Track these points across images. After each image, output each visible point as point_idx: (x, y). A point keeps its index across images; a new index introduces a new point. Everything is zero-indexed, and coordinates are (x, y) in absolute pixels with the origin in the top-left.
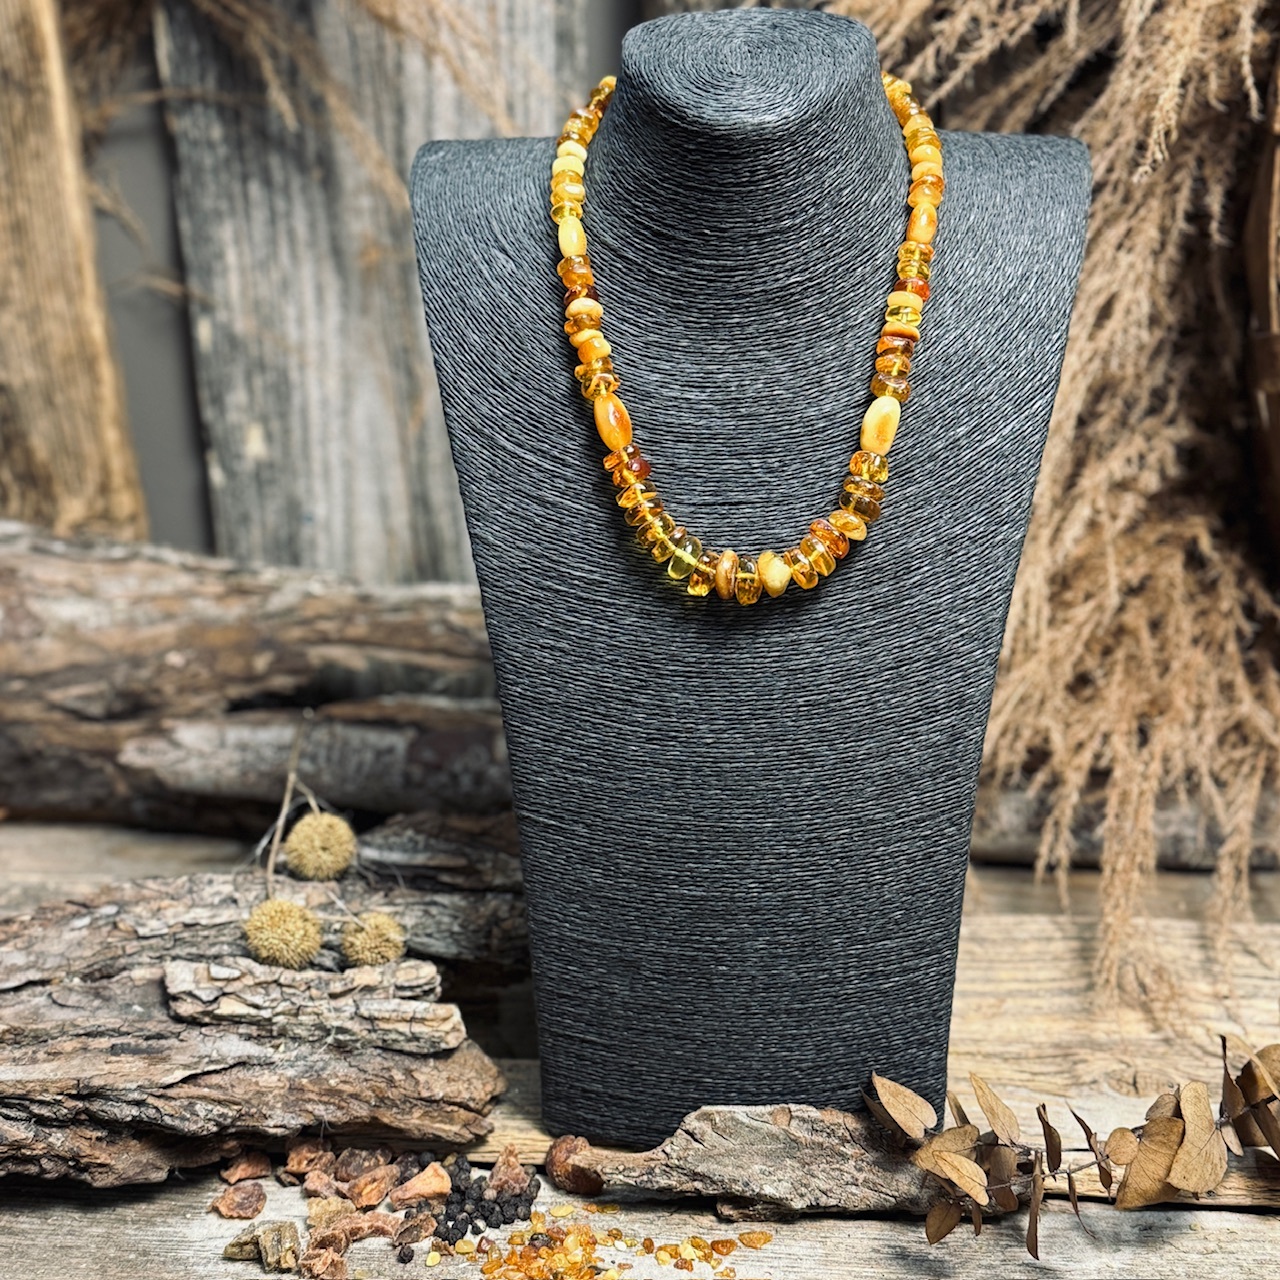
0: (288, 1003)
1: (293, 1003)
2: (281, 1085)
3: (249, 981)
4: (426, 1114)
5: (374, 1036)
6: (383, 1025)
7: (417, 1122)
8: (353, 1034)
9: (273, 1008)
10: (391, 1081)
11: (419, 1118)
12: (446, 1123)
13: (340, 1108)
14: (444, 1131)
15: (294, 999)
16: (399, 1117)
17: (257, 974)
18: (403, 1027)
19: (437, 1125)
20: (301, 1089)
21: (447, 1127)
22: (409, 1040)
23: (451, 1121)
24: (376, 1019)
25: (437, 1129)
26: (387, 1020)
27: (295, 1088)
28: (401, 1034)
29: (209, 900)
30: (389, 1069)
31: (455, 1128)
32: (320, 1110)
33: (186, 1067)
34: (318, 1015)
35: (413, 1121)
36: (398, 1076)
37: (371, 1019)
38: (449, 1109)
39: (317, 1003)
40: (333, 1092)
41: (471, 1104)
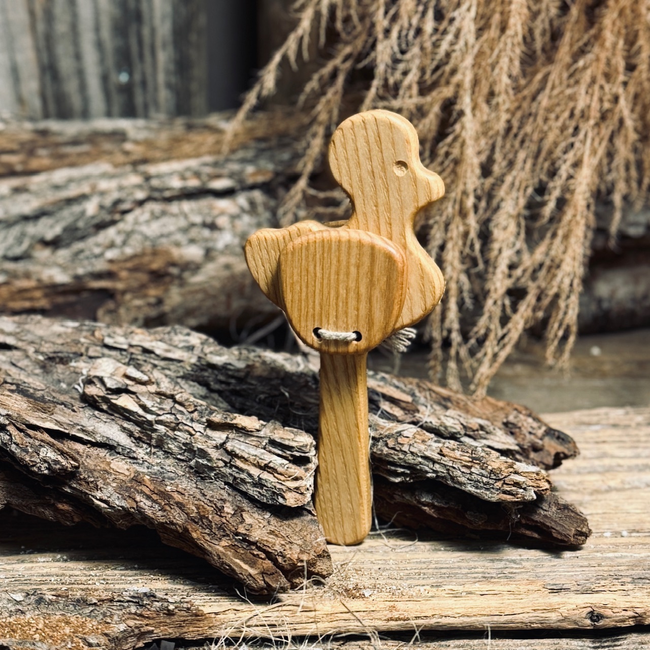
0: (173, 417)
1: (177, 419)
2: (127, 473)
3: (153, 388)
4: (232, 546)
5: (228, 471)
6: (239, 463)
7: (221, 549)
8: (210, 460)
9: (158, 415)
10: (219, 511)
13: (163, 509)
14: (241, 567)
15: (179, 416)
16: (208, 538)
17: (162, 385)
18: (255, 472)
19: (238, 561)
20: (141, 482)
21: (245, 567)
22: (255, 485)
23: (252, 564)
24: (236, 456)
25: (235, 563)
26: (245, 460)
27: (137, 480)
28: (250, 475)
29: (176, 343)
30: (224, 501)
31: (252, 571)
32: (145, 504)
33: (58, 423)
34: (191, 435)
35: (218, 547)
36: (229, 509)
37: (232, 454)
38: (257, 552)
40: (165, 495)
41: (280, 559)
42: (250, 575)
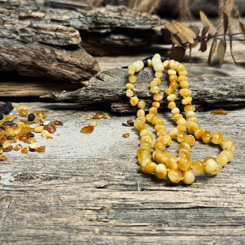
4: (58, 65)
5: (38, 36)
10: (44, 52)
11: (55, 66)
12: (68, 70)
21: (69, 72)
23: (71, 70)
24: (40, 28)
31: (73, 73)
34: (13, 24)
37: (37, 28)
38: (70, 65)
39: (13, 20)
41: (82, 66)
42: (73, 75)
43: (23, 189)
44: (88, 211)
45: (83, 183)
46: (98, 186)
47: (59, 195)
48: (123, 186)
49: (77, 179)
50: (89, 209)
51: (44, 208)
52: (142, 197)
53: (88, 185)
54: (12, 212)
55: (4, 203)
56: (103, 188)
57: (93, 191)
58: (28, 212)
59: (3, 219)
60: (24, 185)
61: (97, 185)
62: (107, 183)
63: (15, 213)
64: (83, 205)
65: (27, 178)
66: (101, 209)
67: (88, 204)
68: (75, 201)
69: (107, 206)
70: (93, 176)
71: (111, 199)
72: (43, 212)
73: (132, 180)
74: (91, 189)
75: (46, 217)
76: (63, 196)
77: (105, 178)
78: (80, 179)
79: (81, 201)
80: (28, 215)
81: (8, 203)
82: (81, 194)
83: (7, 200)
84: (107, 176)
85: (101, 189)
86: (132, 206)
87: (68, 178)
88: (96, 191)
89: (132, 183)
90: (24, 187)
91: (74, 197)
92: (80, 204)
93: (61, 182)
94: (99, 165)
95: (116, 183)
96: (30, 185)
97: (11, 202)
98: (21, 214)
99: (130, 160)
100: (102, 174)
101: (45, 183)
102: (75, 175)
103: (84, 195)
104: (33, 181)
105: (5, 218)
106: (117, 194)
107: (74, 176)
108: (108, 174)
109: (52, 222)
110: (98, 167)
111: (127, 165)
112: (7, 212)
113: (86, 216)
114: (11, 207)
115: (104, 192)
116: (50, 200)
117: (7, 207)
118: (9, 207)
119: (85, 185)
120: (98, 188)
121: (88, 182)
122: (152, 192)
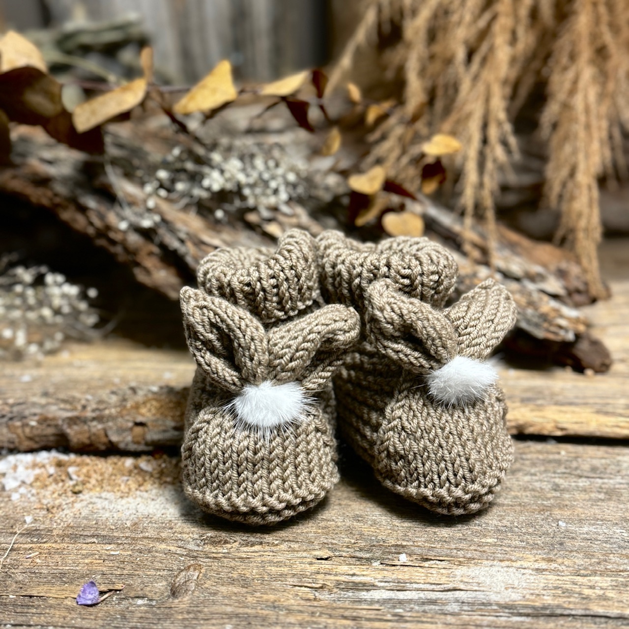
43: (215, 555)
44: (303, 588)
45: (297, 551)
46: (319, 557)
47: (264, 567)
48: (354, 559)
49: (290, 547)
50: (306, 587)
51: (245, 582)
52: (379, 573)
53: (305, 554)
54: (202, 584)
55: (192, 573)
56: (326, 559)
57: (311, 564)
58: (223, 585)
59: (190, 592)
60: (215, 551)
61: (317, 556)
62: (331, 554)
63: (206, 585)
64: (296, 580)
65: (220, 542)
66: (321, 588)
67: (303, 580)
68: (286, 575)
69: (329, 584)
70: (313, 542)
71: (336, 575)
72: (243, 587)
73: (368, 551)
74: (309, 560)
75: (247, 592)
76: (270, 568)
77: (330, 546)
78: (295, 546)
79: (294, 575)
80: (223, 589)
81: (197, 574)
82: (295, 566)
83: (195, 569)
84: (332, 544)
85: (323, 561)
86: (364, 584)
87: (277, 545)
88: (315, 563)
89: (368, 555)
90: (216, 553)
91: (285, 570)
92: (292, 580)
93: (267, 548)
94: (323, 528)
95: (344, 554)
96: (224, 551)
97: (200, 572)
98: (214, 588)
99: (369, 522)
100: (325, 541)
101: (245, 549)
102: (287, 541)
103: (298, 567)
104: (229, 546)
105: (193, 592)
106: (344, 568)
107: (285, 541)
108: (334, 541)
109: (255, 599)
110: (320, 531)
111: (363, 529)
112: (197, 585)
113: (300, 594)
114: (200, 578)
115: (326, 565)
116: (252, 572)
117: (195, 578)
118: (198, 578)
119: (300, 554)
120: (318, 559)
121: (305, 551)
122: (393, 568)
